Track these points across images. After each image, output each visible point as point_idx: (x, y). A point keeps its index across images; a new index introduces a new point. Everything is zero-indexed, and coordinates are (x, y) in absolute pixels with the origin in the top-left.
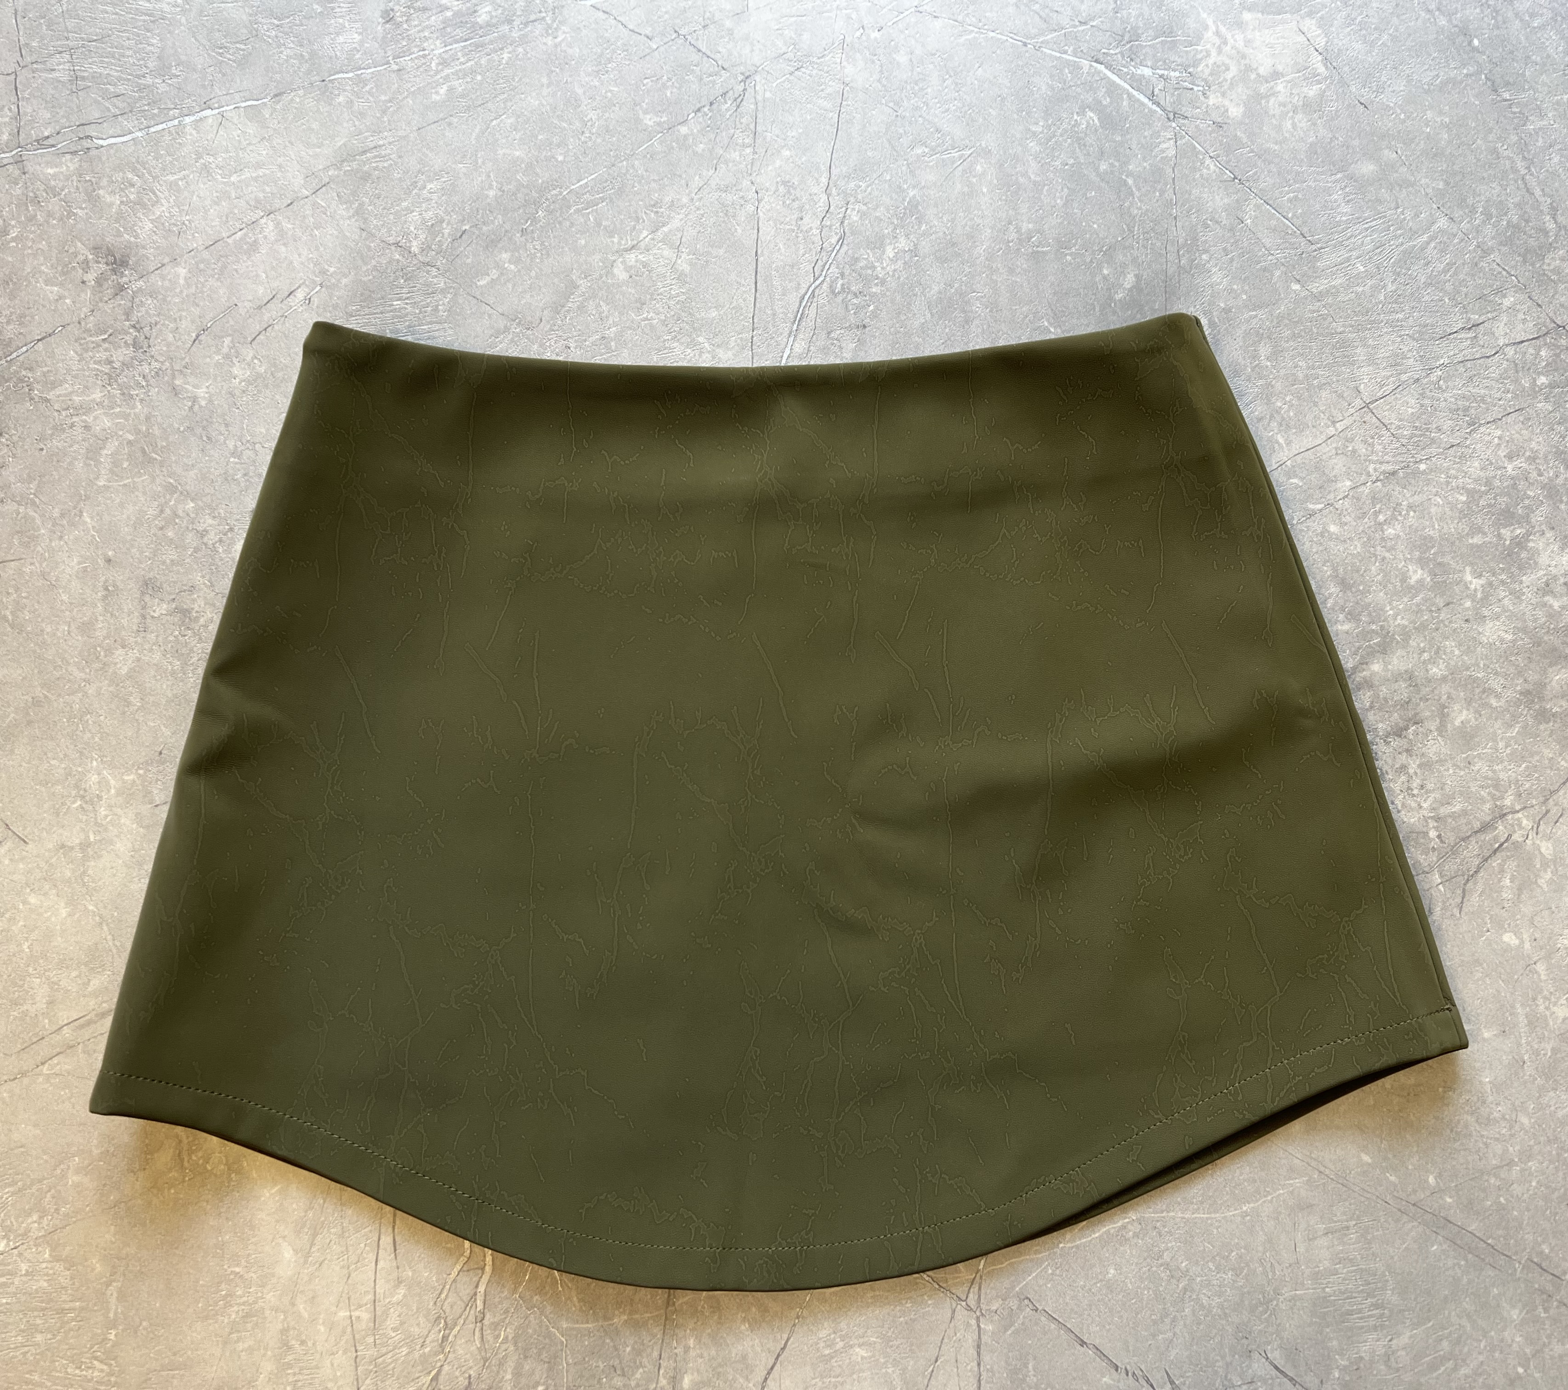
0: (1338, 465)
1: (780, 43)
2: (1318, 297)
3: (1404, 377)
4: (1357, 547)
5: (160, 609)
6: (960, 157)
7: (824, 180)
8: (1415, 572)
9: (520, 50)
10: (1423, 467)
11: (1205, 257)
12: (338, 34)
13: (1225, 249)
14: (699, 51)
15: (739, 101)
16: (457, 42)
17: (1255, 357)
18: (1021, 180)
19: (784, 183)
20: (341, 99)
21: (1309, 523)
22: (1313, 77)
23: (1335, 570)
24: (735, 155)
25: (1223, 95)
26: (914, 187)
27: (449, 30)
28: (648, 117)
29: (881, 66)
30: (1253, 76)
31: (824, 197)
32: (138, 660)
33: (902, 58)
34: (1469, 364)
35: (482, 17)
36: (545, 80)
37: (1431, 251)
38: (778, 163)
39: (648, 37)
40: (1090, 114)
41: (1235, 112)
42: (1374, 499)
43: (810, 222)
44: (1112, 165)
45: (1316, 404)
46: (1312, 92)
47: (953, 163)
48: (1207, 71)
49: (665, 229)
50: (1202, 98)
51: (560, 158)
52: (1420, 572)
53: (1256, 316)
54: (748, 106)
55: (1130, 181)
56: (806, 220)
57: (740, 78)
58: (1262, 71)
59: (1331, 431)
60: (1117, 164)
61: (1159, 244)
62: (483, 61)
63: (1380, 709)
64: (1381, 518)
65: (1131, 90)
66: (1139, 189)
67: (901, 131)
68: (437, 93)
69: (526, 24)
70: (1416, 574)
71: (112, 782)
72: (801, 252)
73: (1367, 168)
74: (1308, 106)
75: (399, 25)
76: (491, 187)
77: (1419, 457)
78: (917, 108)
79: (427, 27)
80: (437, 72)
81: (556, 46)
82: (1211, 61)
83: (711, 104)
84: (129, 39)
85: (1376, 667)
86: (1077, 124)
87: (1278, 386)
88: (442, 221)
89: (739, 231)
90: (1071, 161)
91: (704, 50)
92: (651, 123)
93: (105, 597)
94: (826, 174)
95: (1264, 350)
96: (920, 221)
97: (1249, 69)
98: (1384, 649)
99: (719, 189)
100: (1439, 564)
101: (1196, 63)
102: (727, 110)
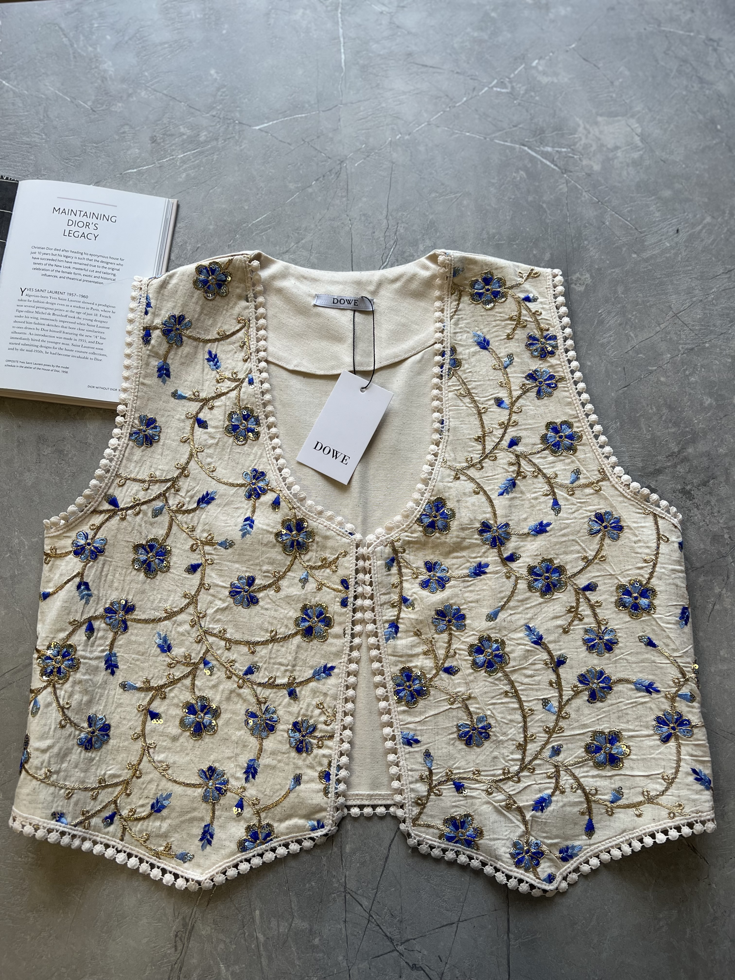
0: (663, 346)
1: (358, 144)
2: (646, 260)
3: (694, 299)
4: (676, 389)
5: (47, 451)
6: (455, 197)
7: (385, 213)
8: (707, 400)
9: (223, 153)
10: (707, 345)
11: (586, 242)
12: (128, 150)
13: (596, 238)
14: (316, 149)
15: (338, 174)
16: (190, 151)
17: (616, 292)
18: (488, 208)
19: (364, 215)
20: (131, 182)
21: (650, 377)
22: (636, 148)
23: (665, 401)
24: (338, 202)
25: (590, 159)
26: (432, 214)
27: (185, 145)
28: (291, 184)
29: (411, 153)
30: (605, 149)
31: (385, 221)
32: (37, 478)
33: (422, 148)
34: (727, 291)
35: (202, 138)
36: (236, 168)
37: (703, 234)
38: (360, 205)
39: (289, 144)
40: (522, 172)
41: (597, 167)
42: (683, 363)
43: (379, 234)
44: (534, 198)
45: (649, 315)
46: (636, 155)
47: (451, 201)
48: (581, 148)
49: (303, 241)
50: (579, 162)
51: (246, 208)
52: (709, 400)
53: (614, 272)
54: (343, 176)
55: (544, 206)
56: (376, 233)
57: (338, 162)
58: (609, 146)
59: (658, 329)
60: (537, 197)
61: (561, 237)
62: (204, 160)
63: (694, 472)
64: (687, 372)
65: (542, 159)
66: (549, 209)
67: (423, 185)
68: (181, 177)
69: (225, 141)
70: (708, 401)
71: (26, 543)
72: (375, 249)
73: (667, 193)
74: (636, 163)
75: (159, 144)
76: (211, 224)
77: (705, 340)
78: (431, 174)
79: (174, 144)
80: (180, 167)
81: (241, 150)
82: (582, 142)
83: (324, 176)
84: (18, 157)
85: (690, 450)
86: (515, 178)
87: (629, 307)
88: (186, 243)
89: (342, 240)
90: (513, 197)
91: (318, 149)
92: (293, 188)
93: (18, 446)
94: (386, 209)
95: (620, 289)
96: (436, 231)
97: (602, 145)
98: (693, 441)
99: (330, 220)
100: (720, 395)
101: (575, 144)
102: (332, 179)
